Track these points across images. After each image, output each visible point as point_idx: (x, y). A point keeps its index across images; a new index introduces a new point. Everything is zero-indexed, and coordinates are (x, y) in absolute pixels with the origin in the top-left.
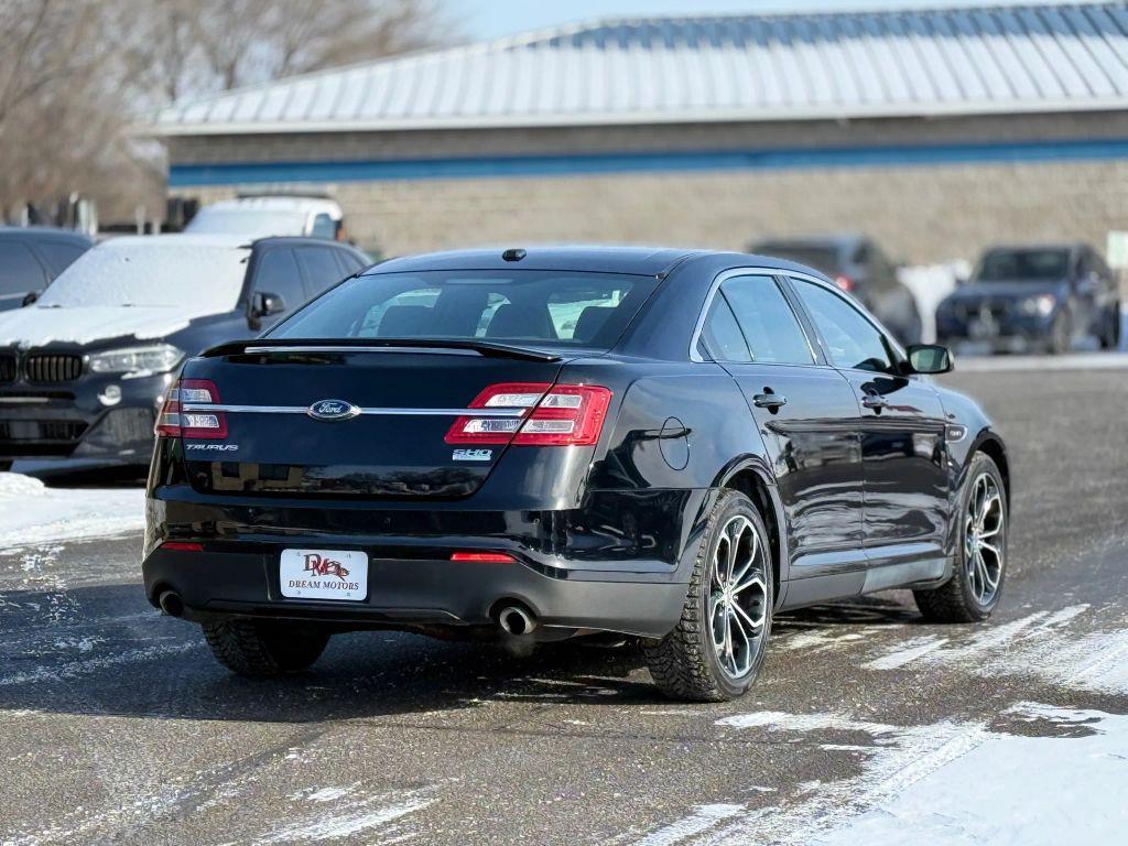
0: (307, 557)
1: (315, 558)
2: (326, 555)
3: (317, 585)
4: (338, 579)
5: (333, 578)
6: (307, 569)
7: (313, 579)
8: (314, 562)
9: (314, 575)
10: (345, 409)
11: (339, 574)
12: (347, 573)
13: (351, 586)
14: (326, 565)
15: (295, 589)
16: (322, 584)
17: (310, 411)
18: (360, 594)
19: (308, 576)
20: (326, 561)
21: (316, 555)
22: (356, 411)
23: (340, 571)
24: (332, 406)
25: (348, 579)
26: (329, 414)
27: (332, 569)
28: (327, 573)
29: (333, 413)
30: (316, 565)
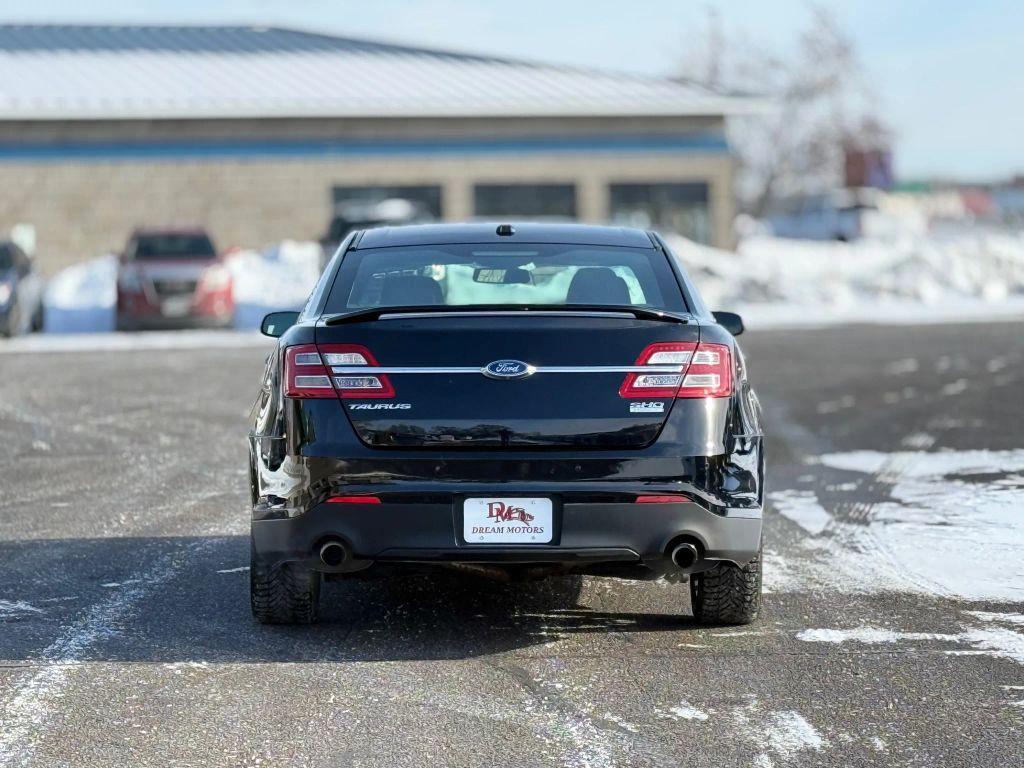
0: (491, 505)
1: (499, 506)
2: (508, 502)
3: (501, 530)
4: (522, 524)
5: (517, 523)
6: (491, 515)
7: (496, 526)
8: (498, 510)
9: (498, 521)
10: (523, 368)
11: (523, 519)
12: (532, 518)
13: (536, 530)
14: (510, 511)
15: (478, 535)
16: (505, 530)
17: (485, 370)
18: (546, 536)
19: (491, 523)
20: (510, 508)
21: (500, 503)
22: (531, 370)
23: (523, 516)
24: (508, 366)
25: (532, 524)
26: (506, 373)
27: (516, 515)
28: (510, 519)
29: (511, 372)
30: (500, 513)
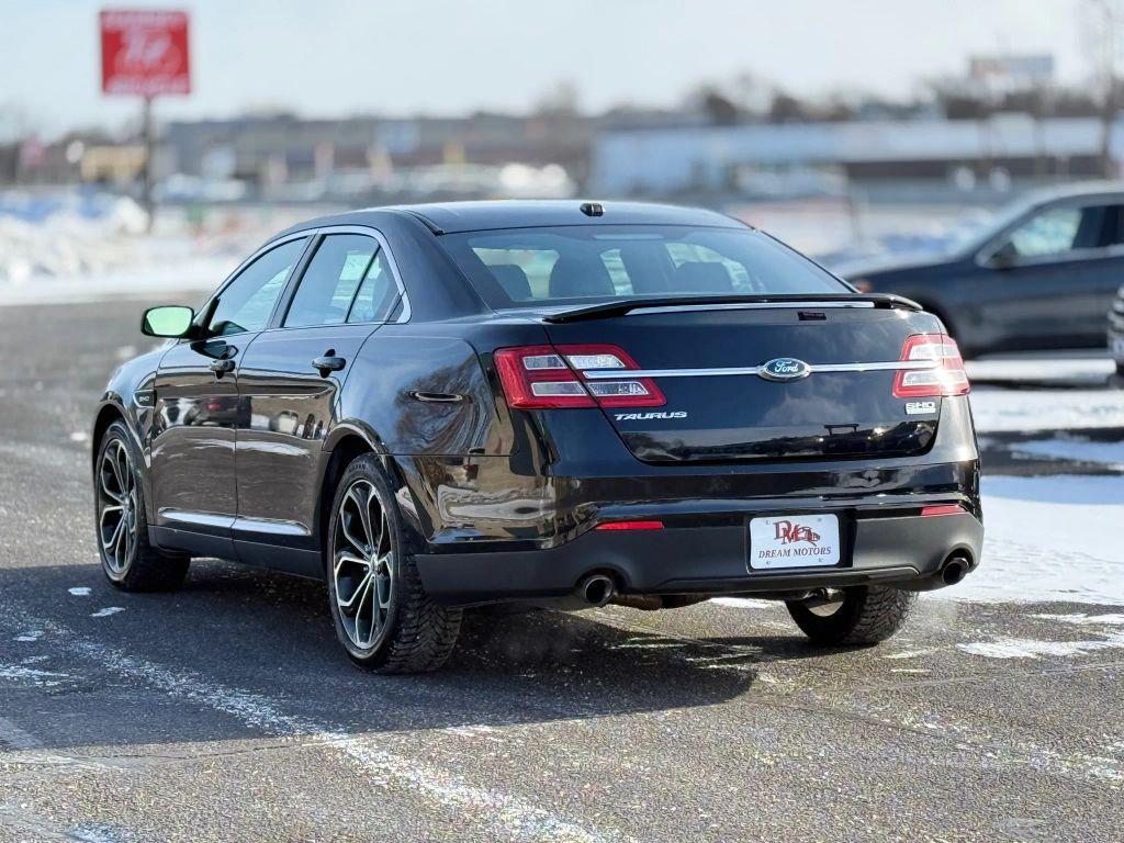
0: (777, 525)
1: (785, 526)
2: (795, 520)
3: (788, 553)
4: (808, 545)
5: (804, 544)
6: (778, 537)
7: (783, 548)
8: (784, 529)
9: (784, 543)
10: (801, 368)
11: (809, 539)
12: (818, 537)
13: (822, 551)
14: (796, 531)
15: (765, 560)
16: (792, 552)
17: (762, 370)
18: (833, 557)
19: (778, 545)
20: (796, 527)
21: (786, 522)
22: (808, 369)
23: (810, 536)
24: (787, 365)
25: (819, 544)
26: (787, 373)
27: (803, 535)
28: (797, 539)
29: (790, 372)
30: (786, 532)
